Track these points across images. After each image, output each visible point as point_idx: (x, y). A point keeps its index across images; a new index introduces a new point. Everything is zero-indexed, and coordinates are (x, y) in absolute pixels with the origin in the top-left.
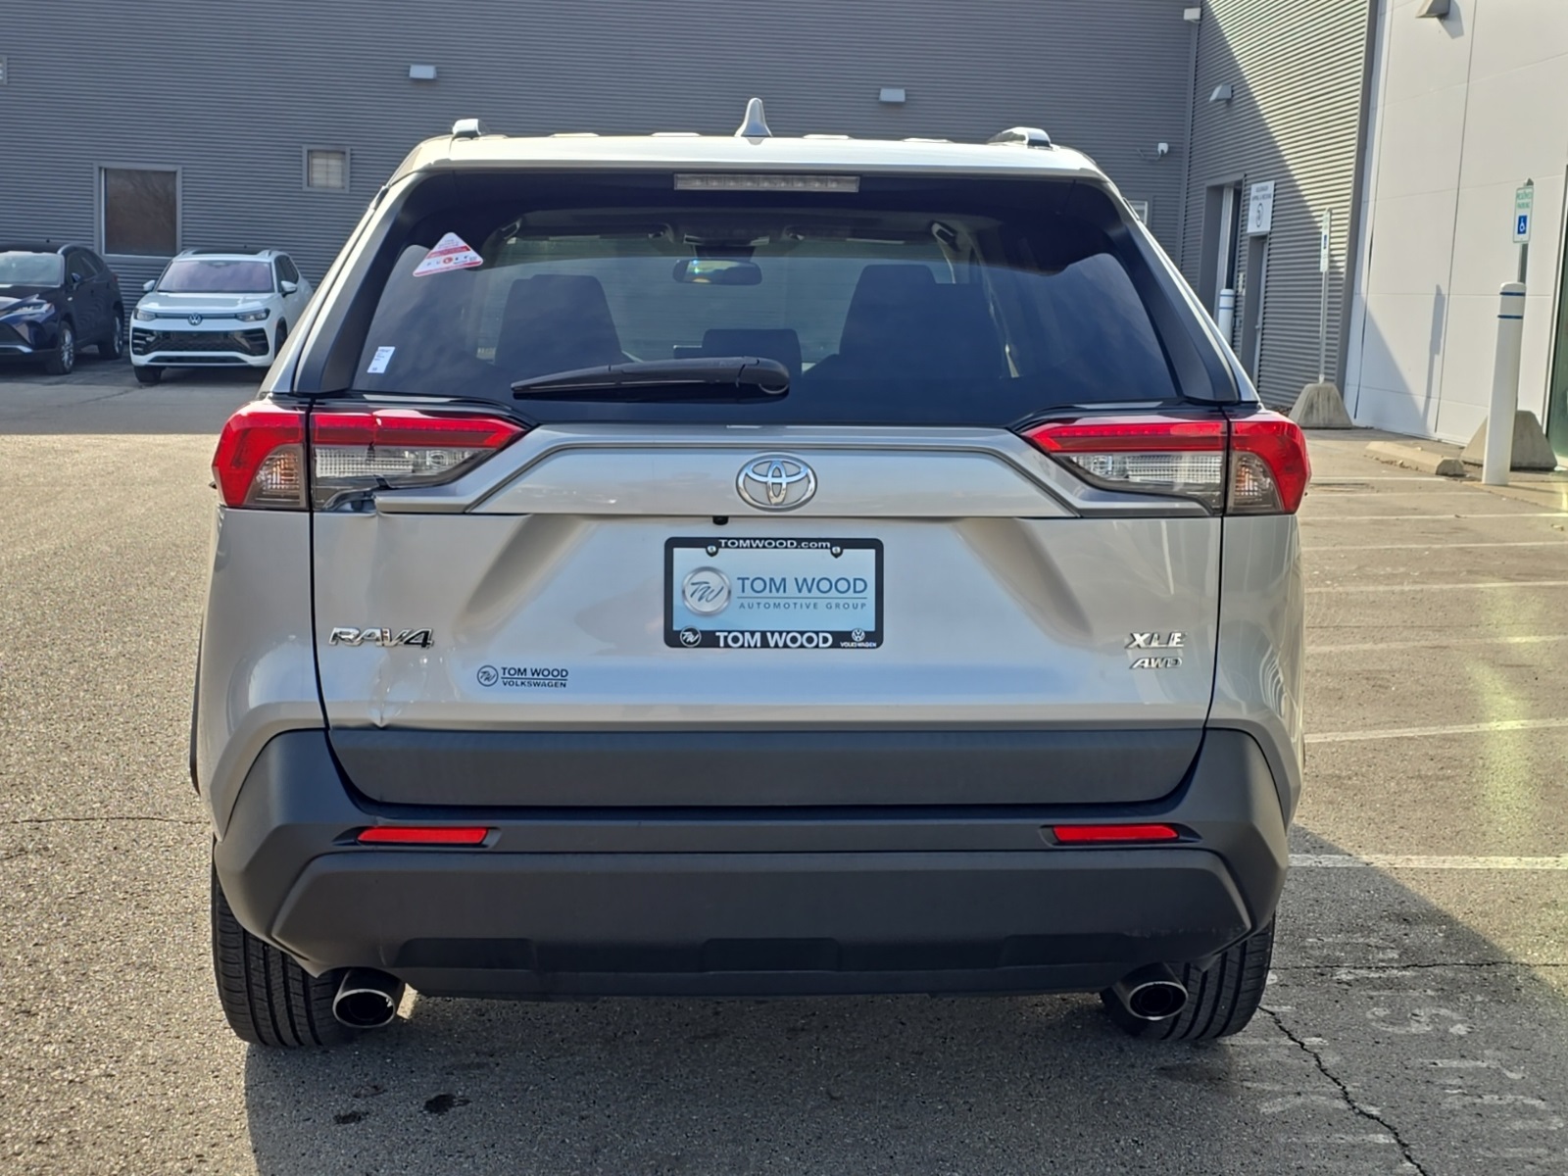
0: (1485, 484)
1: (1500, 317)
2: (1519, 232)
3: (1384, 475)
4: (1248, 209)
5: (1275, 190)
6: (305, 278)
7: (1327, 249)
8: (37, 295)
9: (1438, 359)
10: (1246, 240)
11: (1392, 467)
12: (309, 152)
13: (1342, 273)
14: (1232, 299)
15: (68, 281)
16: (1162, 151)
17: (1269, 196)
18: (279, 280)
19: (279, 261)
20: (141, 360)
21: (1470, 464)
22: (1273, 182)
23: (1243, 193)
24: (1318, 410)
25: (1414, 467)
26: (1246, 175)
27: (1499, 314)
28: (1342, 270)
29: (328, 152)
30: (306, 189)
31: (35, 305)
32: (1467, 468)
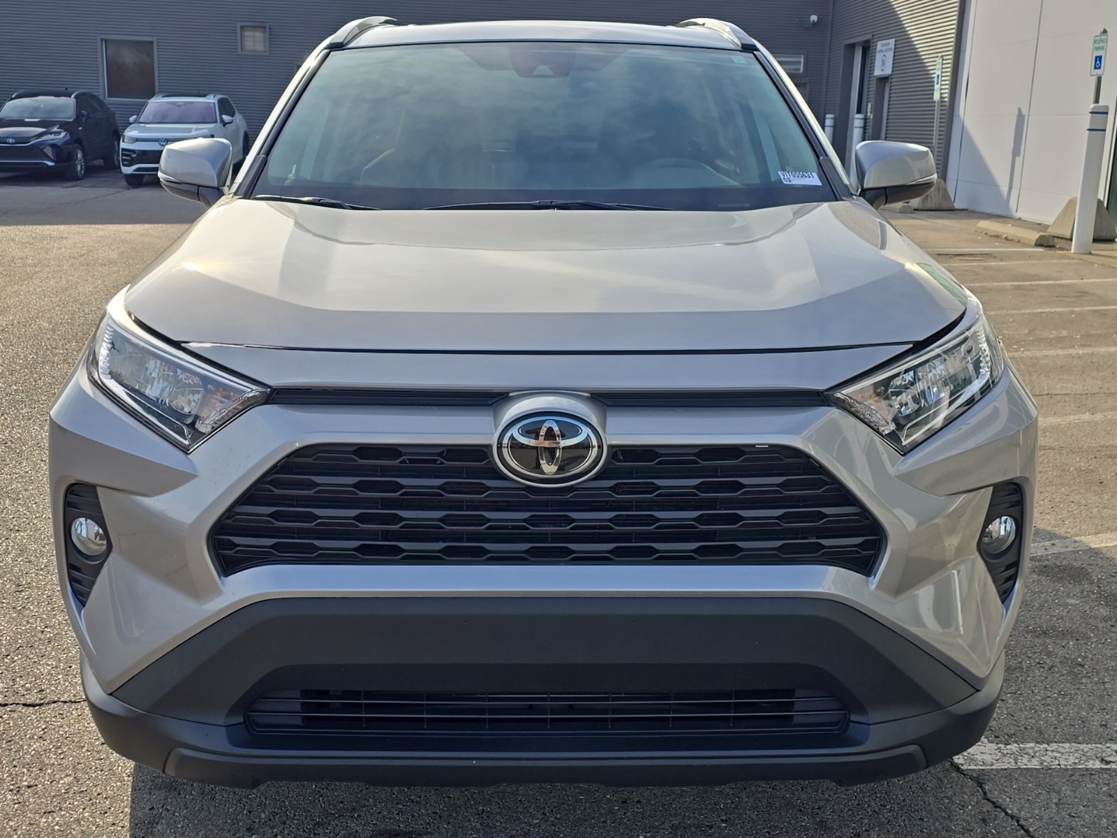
0: (1074, 253)
1: (1089, 130)
2: (1095, 68)
3: (997, 247)
4: (875, 59)
5: (895, 45)
6: (240, 113)
7: (939, 85)
8: (58, 126)
9: (1019, 160)
10: (873, 80)
11: (999, 240)
12: (242, 27)
13: (946, 102)
14: (862, 121)
15: (79, 116)
16: (814, 21)
17: (891, 49)
18: (221, 114)
19: (220, 101)
20: (127, 170)
21: (1058, 237)
22: (894, 40)
23: (871, 48)
24: (931, 197)
25: (1017, 240)
26: (873, 36)
27: (1088, 127)
28: (946, 99)
29: (254, 27)
30: (240, 52)
31: (55, 133)
32: (1056, 240)
